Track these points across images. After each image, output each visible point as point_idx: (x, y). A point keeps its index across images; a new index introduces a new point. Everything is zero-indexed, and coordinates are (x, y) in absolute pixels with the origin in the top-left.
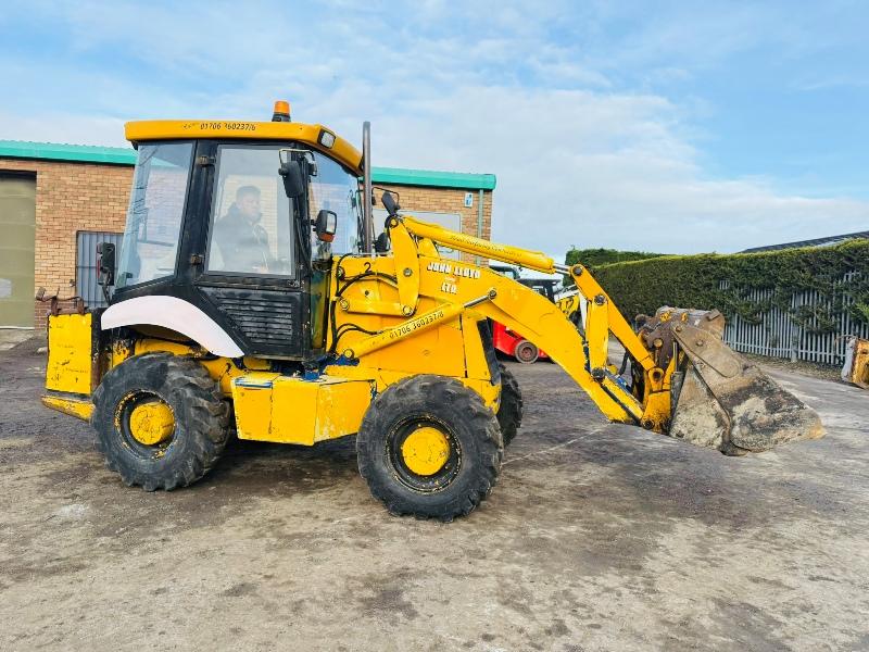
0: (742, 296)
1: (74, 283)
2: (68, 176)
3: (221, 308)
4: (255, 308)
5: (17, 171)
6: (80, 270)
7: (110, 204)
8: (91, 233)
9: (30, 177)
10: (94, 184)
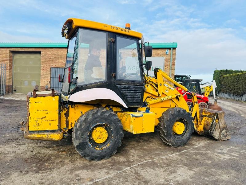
1: (50, 82)
2: (49, 52)
3: (122, 92)
4: (132, 91)
5: (35, 51)
6: (51, 78)
7: (59, 59)
8: (54, 68)
9: (39, 52)
10: (55, 54)
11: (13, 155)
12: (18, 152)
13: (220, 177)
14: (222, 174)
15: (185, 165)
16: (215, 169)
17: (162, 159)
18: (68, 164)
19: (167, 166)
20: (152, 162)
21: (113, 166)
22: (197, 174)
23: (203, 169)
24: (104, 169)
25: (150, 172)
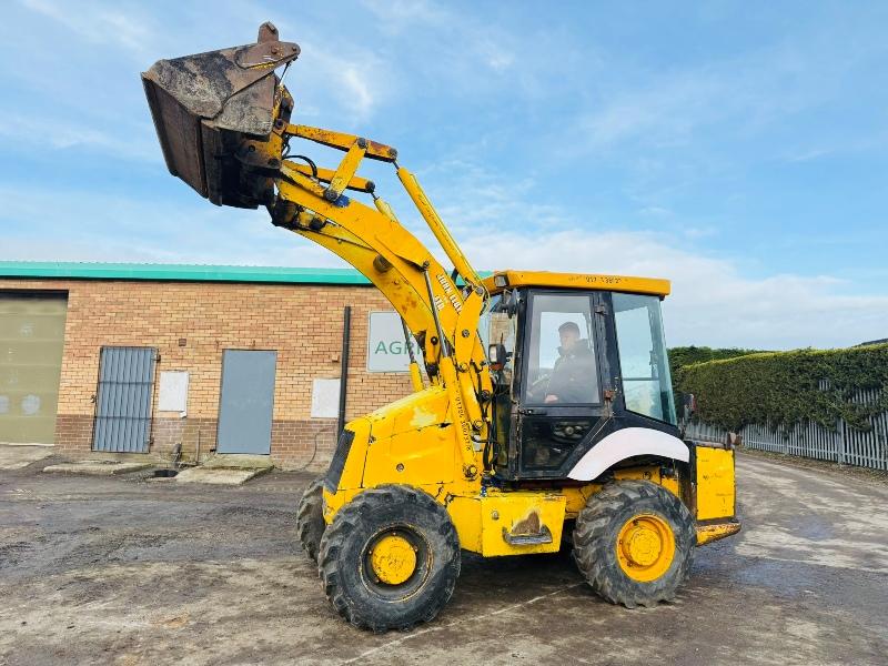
0: (847, 397)
1: (95, 399)
5: (50, 291)
6: (102, 385)
7: (135, 318)
8: (114, 348)
9: (63, 295)
10: (121, 300)
11: (10, 639)
12: (21, 630)
13: (618, 655)
14: (627, 646)
15: (534, 632)
16: (612, 638)
17: (472, 623)
18: (192, 652)
19: (484, 640)
20: (441, 633)
21: (329, 648)
22: (559, 651)
23: (581, 639)
24: (304, 657)
25: (435, 657)
